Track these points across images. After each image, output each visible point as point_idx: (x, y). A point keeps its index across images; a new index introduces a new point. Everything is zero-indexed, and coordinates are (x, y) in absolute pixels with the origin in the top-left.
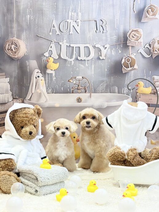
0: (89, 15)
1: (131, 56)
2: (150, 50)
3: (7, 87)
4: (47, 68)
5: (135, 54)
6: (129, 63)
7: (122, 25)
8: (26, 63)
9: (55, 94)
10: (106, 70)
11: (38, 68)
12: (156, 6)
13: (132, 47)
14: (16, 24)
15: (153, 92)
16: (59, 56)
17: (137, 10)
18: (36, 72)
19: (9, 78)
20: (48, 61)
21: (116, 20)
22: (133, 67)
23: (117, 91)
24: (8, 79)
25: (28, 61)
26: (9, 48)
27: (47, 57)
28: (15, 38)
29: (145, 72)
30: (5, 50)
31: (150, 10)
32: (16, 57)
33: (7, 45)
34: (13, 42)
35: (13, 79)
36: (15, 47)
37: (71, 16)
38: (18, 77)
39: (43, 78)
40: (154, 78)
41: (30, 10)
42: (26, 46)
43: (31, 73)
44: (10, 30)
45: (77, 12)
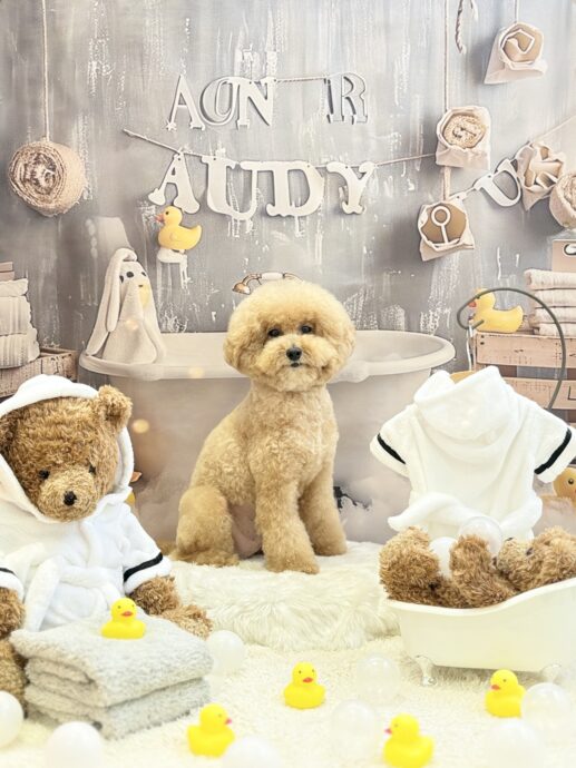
0: (304, 63)
1: (451, 203)
2: (515, 182)
3: (19, 311)
4: (159, 246)
5: (463, 195)
6: (443, 225)
7: (418, 96)
8: (86, 228)
9: (188, 334)
10: (365, 251)
11: (128, 244)
12: (534, 28)
13: (454, 169)
14: (50, 91)
15: (528, 325)
16: (203, 202)
17: (470, 42)
18: (123, 260)
19: (26, 281)
20: (162, 221)
21: (396, 76)
22: (456, 241)
23: (402, 321)
24: (23, 285)
25: (93, 219)
26: (28, 177)
27: (158, 207)
28: (47, 142)
29: (499, 257)
30: (14, 181)
31: (514, 42)
32: (52, 206)
33: (21, 165)
34: (39, 154)
35: (41, 283)
36: (47, 171)
37: (243, 65)
38: (59, 276)
39: (146, 281)
40: (530, 278)
41: (101, 44)
42: (86, 167)
43: (104, 263)
44: (28, 112)
45: (261, 50)
